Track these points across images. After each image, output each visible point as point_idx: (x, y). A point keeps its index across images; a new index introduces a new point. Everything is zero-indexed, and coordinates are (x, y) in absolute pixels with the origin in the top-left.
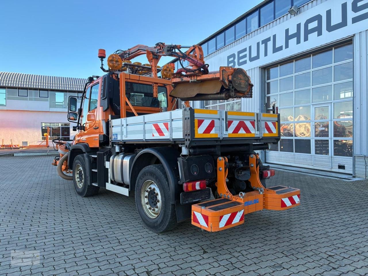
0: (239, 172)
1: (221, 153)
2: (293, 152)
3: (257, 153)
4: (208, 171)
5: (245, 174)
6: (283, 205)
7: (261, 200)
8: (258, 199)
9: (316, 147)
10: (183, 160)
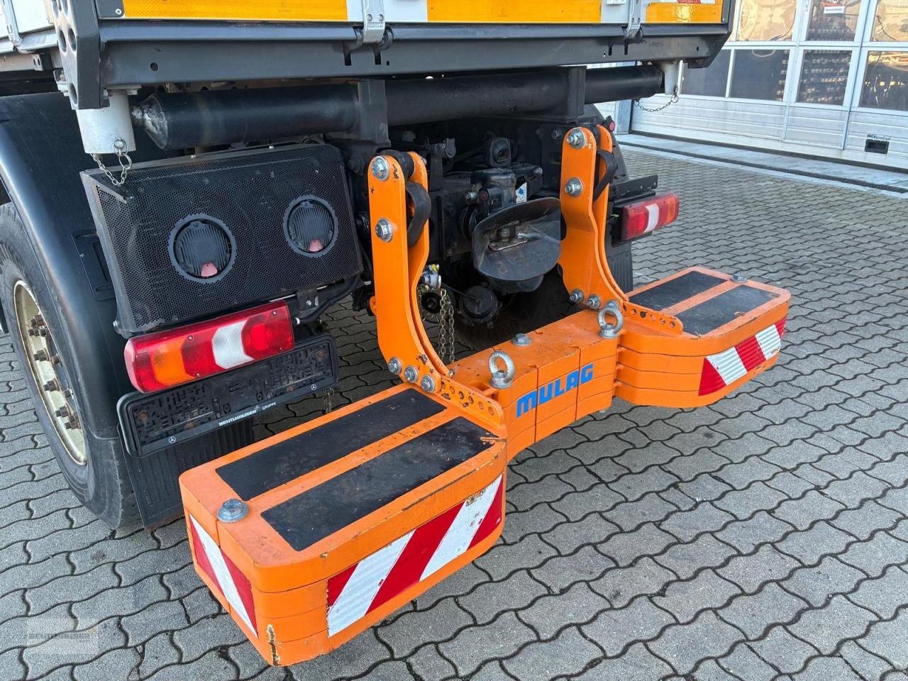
0: (499, 231)
1: (394, 130)
2: (724, 96)
3: (605, 116)
4: (308, 245)
5: (534, 239)
6: (711, 380)
7: (605, 368)
8: (591, 367)
9: (803, 76)
10: (108, 190)
